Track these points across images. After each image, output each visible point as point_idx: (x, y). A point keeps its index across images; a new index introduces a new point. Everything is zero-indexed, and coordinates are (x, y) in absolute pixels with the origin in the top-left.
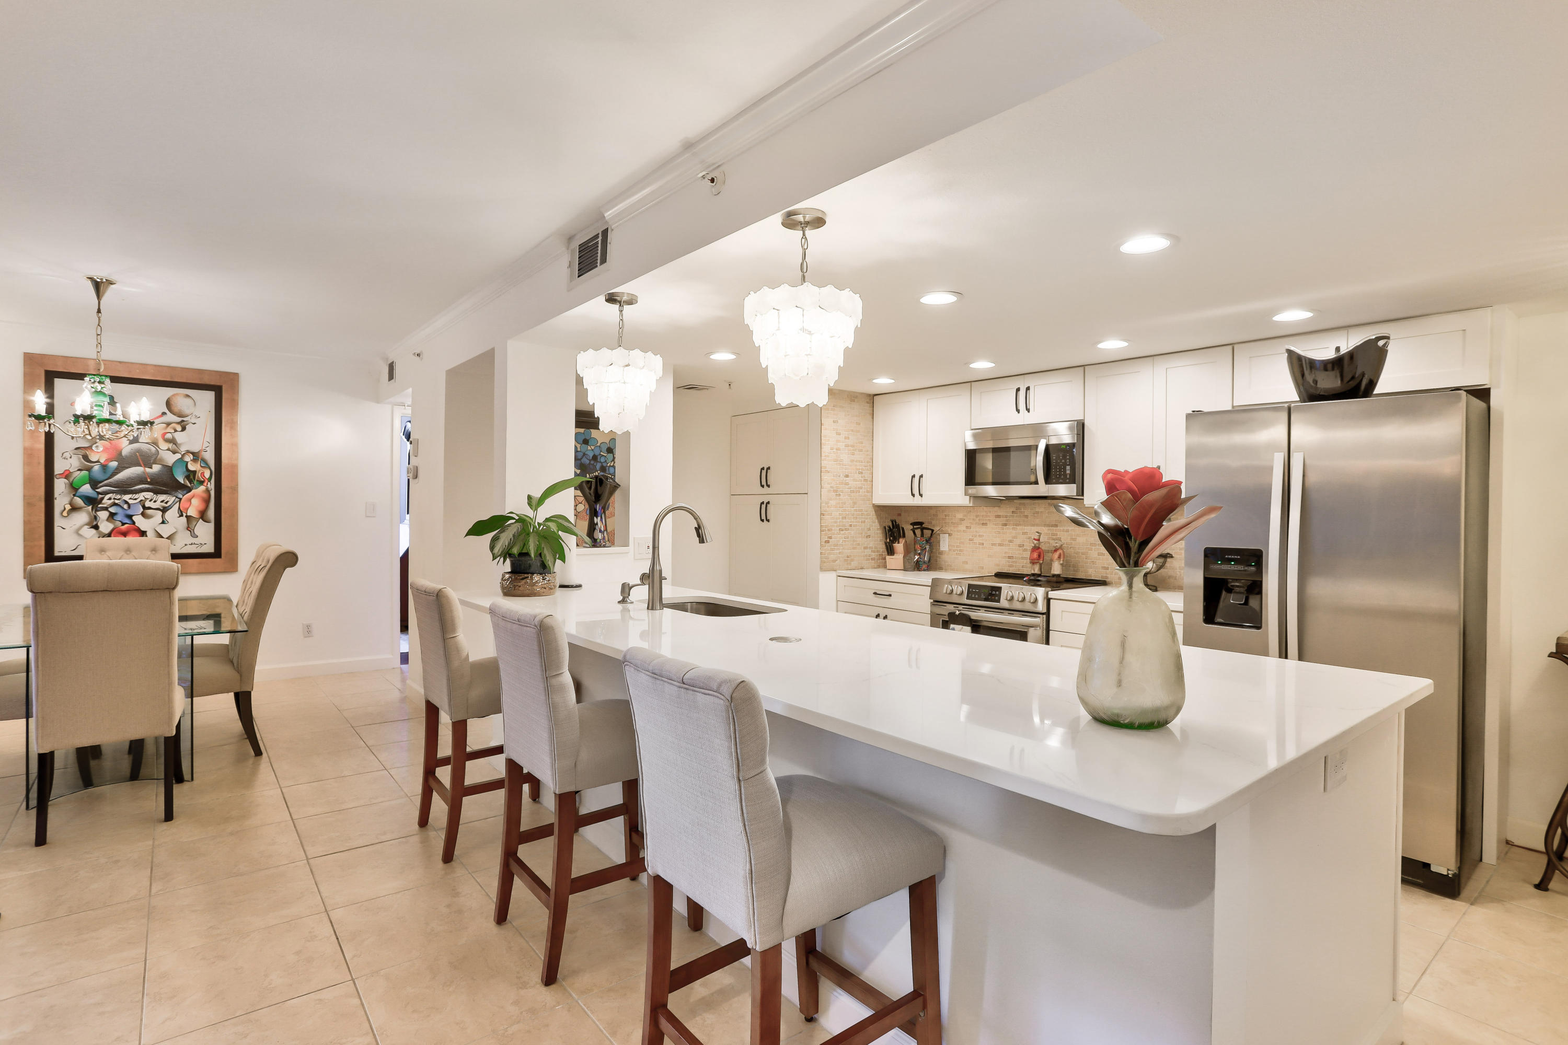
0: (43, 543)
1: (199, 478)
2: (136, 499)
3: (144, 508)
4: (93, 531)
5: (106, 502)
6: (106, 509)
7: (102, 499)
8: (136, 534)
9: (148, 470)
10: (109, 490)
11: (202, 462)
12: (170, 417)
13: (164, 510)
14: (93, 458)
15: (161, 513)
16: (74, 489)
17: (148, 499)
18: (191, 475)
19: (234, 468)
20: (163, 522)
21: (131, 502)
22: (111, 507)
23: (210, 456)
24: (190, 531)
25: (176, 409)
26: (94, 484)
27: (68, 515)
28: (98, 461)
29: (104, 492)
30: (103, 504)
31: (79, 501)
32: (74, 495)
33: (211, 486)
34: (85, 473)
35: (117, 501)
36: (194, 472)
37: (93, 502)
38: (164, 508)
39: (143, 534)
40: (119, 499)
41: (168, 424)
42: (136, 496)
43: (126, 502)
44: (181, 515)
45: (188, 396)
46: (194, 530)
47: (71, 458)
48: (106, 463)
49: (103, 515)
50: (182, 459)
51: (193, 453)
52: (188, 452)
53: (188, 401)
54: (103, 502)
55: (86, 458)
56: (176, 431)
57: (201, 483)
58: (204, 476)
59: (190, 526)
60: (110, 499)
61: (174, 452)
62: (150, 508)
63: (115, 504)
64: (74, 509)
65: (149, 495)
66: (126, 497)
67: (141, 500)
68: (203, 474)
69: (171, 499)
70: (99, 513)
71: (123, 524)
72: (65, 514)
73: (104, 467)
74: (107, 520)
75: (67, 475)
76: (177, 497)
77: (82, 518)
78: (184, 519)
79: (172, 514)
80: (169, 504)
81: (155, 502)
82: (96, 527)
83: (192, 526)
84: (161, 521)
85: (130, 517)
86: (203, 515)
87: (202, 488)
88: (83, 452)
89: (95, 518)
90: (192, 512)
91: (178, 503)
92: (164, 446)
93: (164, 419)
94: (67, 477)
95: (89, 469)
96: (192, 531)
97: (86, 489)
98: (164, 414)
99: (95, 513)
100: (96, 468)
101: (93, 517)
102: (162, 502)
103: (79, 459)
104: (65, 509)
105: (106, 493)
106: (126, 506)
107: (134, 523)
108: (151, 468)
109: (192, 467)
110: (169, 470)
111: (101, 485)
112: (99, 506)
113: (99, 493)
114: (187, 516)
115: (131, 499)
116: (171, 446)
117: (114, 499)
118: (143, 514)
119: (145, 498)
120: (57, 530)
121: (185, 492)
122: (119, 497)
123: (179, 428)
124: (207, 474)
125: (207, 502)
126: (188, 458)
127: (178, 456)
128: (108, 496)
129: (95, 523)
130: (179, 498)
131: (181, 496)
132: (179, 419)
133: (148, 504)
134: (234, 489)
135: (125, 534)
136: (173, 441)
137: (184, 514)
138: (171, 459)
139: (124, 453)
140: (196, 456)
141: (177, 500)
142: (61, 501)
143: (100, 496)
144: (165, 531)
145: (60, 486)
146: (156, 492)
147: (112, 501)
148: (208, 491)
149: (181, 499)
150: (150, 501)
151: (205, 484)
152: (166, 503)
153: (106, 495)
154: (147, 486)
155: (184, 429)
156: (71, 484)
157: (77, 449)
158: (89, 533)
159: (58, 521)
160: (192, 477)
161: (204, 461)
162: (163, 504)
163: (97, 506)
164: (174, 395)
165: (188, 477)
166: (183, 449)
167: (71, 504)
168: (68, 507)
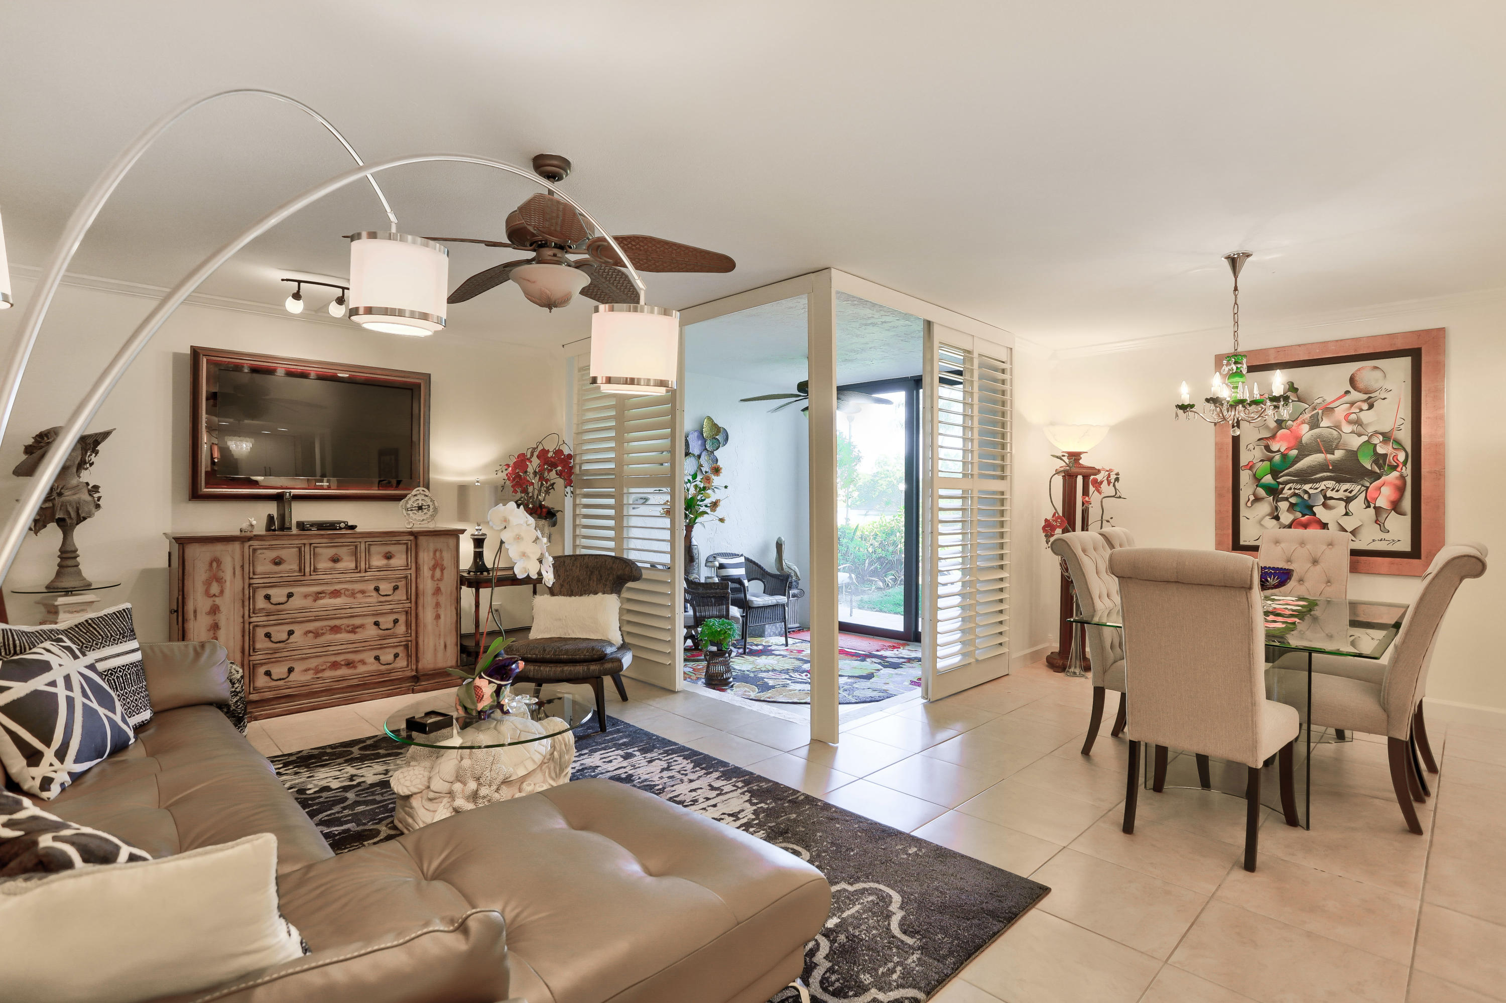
0: (1230, 531)
1: (1390, 462)
2: (1316, 489)
3: (1325, 497)
4: (1274, 521)
5: (1287, 492)
6: (1286, 499)
7: (1283, 489)
8: (1318, 526)
9: (1329, 456)
10: (1289, 480)
11: (1394, 443)
12: (1355, 395)
13: (1348, 500)
14: (1275, 448)
15: (1343, 504)
16: (1257, 480)
17: (1330, 488)
18: (1380, 459)
19: (1440, 449)
20: (1347, 514)
21: (1311, 491)
22: (1291, 497)
23: (1405, 436)
24: (1380, 525)
25: (1361, 385)
26: (1275, 473)
27: (1252, 505)
28: (1279, 451)
29: (1284, 482)
30: (1284, 494)
31: (1261, 492)
32: (1257, 486)
33: (1407, 471)
34: (1268, 463)
35: (1297, 491)
36: (1385, 456)
37: (1274, 492)
38: (1348, 498)
39: (1324, 526)
40: (1299, 489)
41: (1352, 404)
42: (1317, 485)
43: (1306, 492)
44: (1369, 506)
45: (1376, 368)
46: (1384, 523)
47: (1254, 449)
48: (1286, 452)
49: (1284, 505)
50: (1368, 442)
51: (1382, 434)
52: (1376, 432)
53: (1378, 374)
54: (1284, 492)
55: (1267, 448)
56: (1361, 410)
57: (1394, 468)
58: (1398, 460)
59: (1379, 519)
60: (1290, 489)
61: (1360, 435)
62: (1331, 498)
63: (1295, 495)
64: (1257, 499)
65: (1330, 484)
66: (1307, 487)
67: (1323, 490)
68: (1395, 456)
69: (1356, 488)
70: (1279, 504)
71: (1304, 515)
72: (1249, 504)
73: (1284, 456)
74: (1288, 511)
75: (1250, 467)
76: (1363, 486)
77: (1264, 508)
78: (1371, 511)
79: (1357, 505)
80: (1353, 493)
81: (1337, 491)
82: (1277, 518)
83: (1382, 519)
84: (1344, 513)
85: (1310, 508)
86: (1396, 506)
87: (1395, 474)
88: (1265, 442)
89: (1276, 508)
90: (1382, 502)
91: (1365, 491)
92: (1347, 428)
93: (1347, 398)
94: (1251, 469)
95: (1270, 460)
96: (1382, 525)
97: (1268, 479)
98: (1347, 392)
99: (1276, 503)
100: (1277, 458)
101: (1274, 507)
102: (1345, 491)
103: (1261, 449)
104: (1249, 499)
105: (1286, 483)
106: (1306, 497)
107: (1314, 514)
108: (1333, 454)
109: (1381, 450)
110: (1353, 455)
111: (1281, 474)
112: (1280, 496)
113: (1279, 483)
114: (1375, 508)
115: (1311, 488)
116: (1355, 427)
117: (1295, 489)
118: (1324, 505)
119: (1327, 488)
120: (1242, 520)
121: (1372, 479)
122: (1299, 486)
123: (1365, 406)
124: (1401, 457)
125: (1401, 490)
126: (1377, 440)
127: (1365, 438)
128: (1288, 486)
129: (1276, 514)
130: (1365, 487)
131: (1368, 484)
132: (1366, 396)
133: (1329, 494)
134: (1440, 475)
135: (1305, 526)
136: (1358, 422)
137: (1372, 505)
138: (1355, 442)
139: (1305, 440)
140: (1387, 437)
141: (1363, 488)
142: (1246, 492)
143: (1281, 486)
144: (1350, 524)
145: (1245, 477)
146: (1339, 481)
147: (1293, 490)
148: (1402, 477)
149: (1368, 488)
150: (1332, 490)
151: (1399, 469)
152: (1350, 492)
153: (1286, 485)
154: (1329, 474)
155: (1371, 407)
156: (1254, 475)
157: (1259, 440)
158: (1271, 523)
159: (1244, 512)
160: (1381, 462)
161: (1397, 442)
162: (1347, 494)
163: (1278, 496)
164: (1359, 370)
165: (1376, 462)
166: (1371, 430)
167: (1254, 494)
168: (1252, 498)
